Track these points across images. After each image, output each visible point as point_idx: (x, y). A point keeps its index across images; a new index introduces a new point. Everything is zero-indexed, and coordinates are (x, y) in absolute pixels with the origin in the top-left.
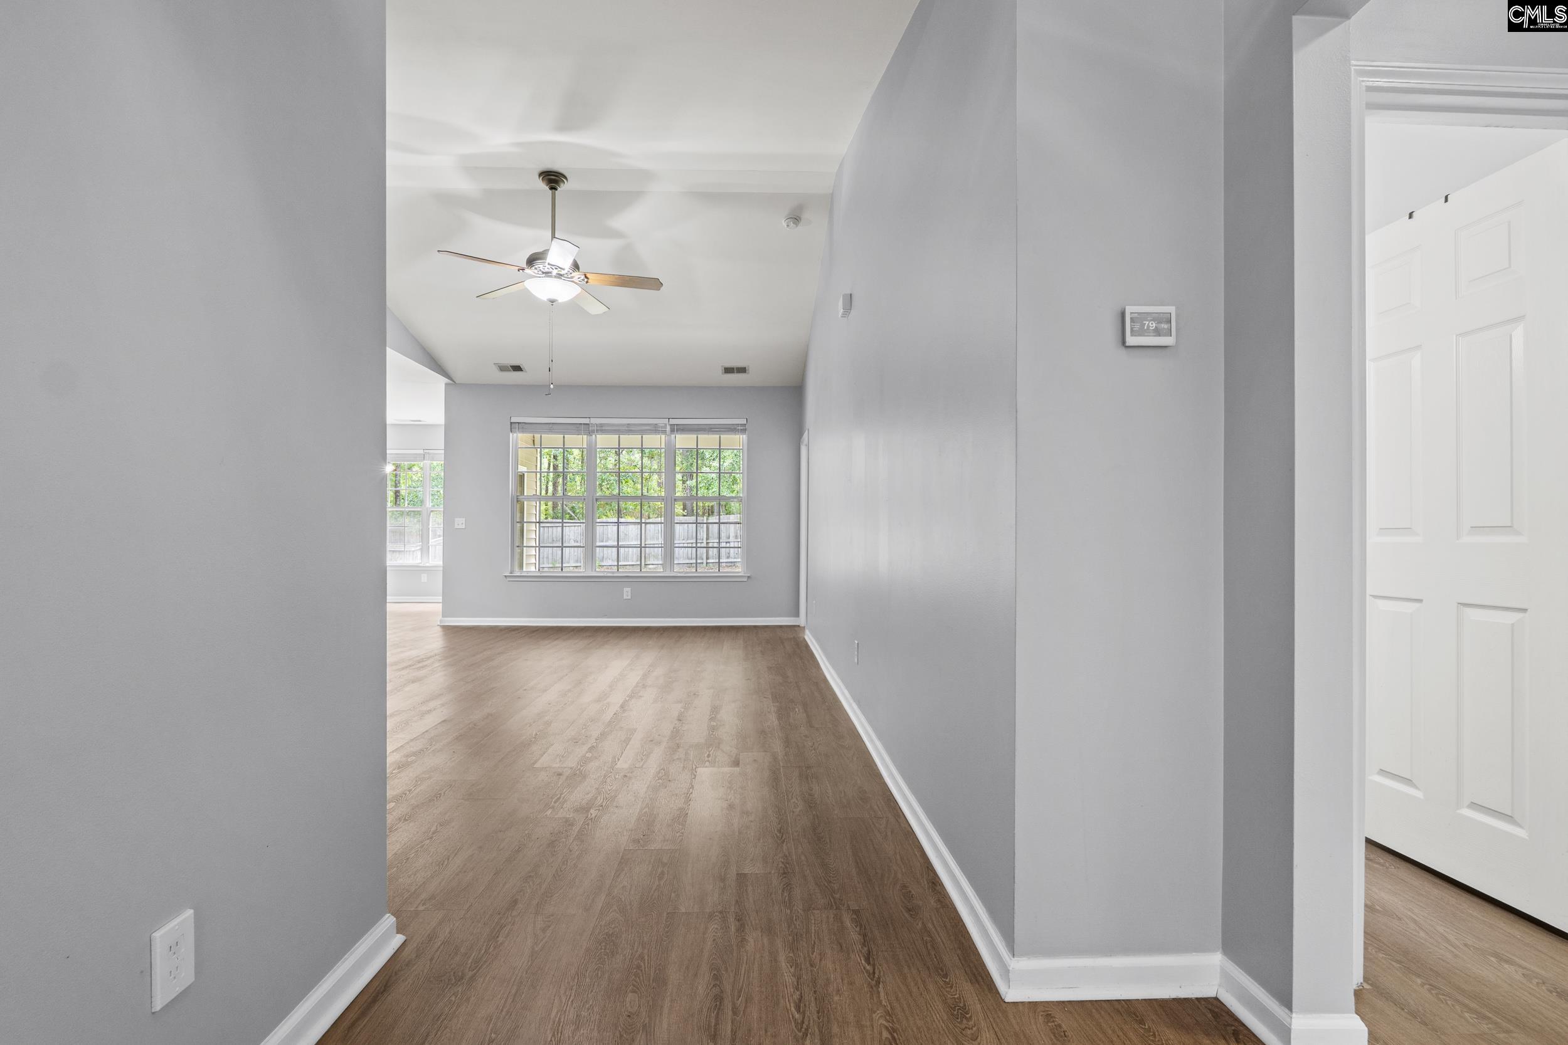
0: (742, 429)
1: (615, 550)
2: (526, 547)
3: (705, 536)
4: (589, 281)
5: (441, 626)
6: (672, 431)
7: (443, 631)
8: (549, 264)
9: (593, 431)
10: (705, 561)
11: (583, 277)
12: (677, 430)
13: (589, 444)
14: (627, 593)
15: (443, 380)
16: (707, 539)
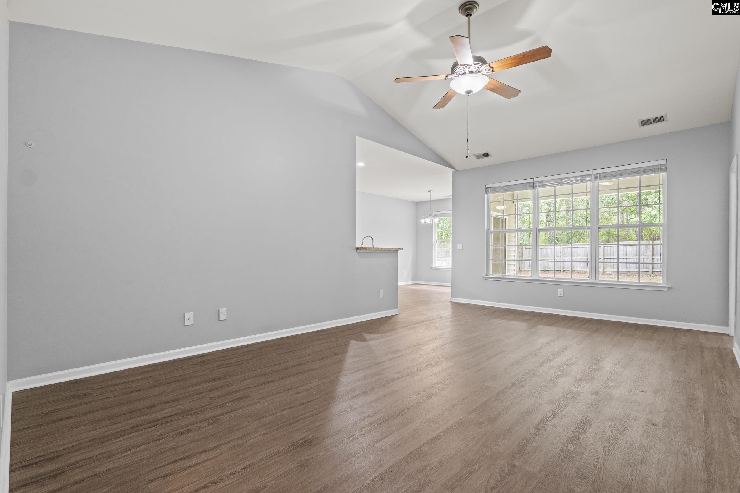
0: (664, 168)
1: (553, 263)
2: (508, 260)
3: (651, 254)
4: (494, 69)
5: (451, 302)
6: (596, 178)
7: (451, 304)
8: (461, 65)
9: (536, 187)
10: (651, 270)
11: (488, 68)
12: (600, 177)
13: (534, 195)
14: (560, 292)
15: (450, 171)
16: (653, 256)
